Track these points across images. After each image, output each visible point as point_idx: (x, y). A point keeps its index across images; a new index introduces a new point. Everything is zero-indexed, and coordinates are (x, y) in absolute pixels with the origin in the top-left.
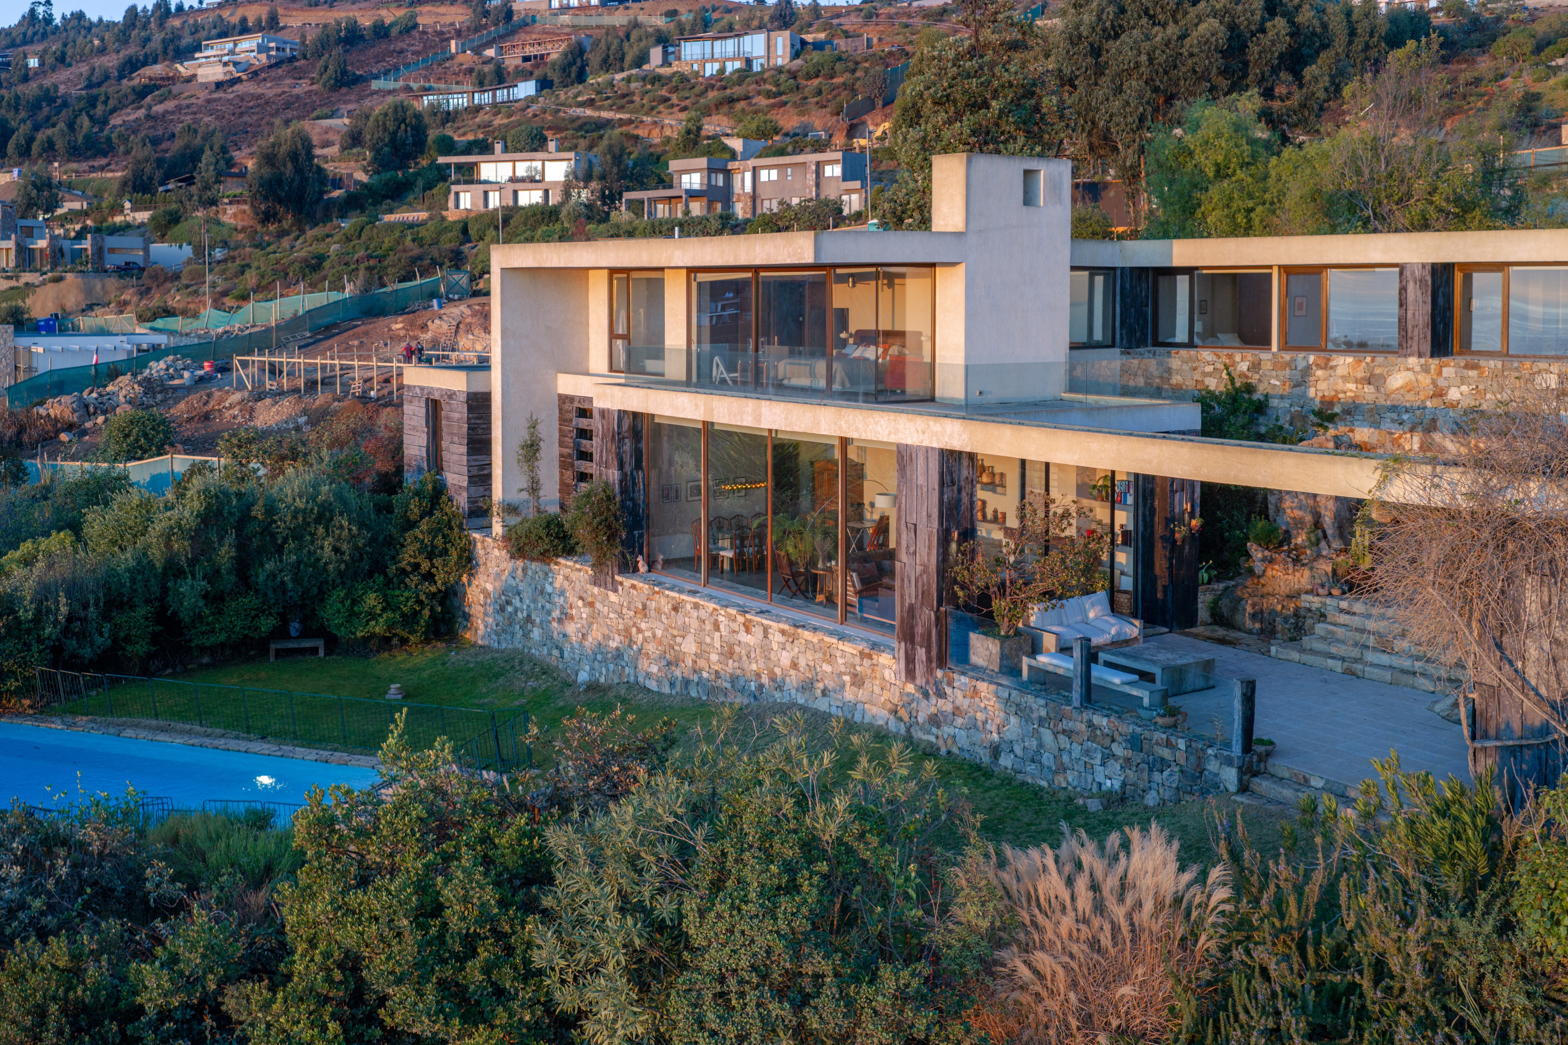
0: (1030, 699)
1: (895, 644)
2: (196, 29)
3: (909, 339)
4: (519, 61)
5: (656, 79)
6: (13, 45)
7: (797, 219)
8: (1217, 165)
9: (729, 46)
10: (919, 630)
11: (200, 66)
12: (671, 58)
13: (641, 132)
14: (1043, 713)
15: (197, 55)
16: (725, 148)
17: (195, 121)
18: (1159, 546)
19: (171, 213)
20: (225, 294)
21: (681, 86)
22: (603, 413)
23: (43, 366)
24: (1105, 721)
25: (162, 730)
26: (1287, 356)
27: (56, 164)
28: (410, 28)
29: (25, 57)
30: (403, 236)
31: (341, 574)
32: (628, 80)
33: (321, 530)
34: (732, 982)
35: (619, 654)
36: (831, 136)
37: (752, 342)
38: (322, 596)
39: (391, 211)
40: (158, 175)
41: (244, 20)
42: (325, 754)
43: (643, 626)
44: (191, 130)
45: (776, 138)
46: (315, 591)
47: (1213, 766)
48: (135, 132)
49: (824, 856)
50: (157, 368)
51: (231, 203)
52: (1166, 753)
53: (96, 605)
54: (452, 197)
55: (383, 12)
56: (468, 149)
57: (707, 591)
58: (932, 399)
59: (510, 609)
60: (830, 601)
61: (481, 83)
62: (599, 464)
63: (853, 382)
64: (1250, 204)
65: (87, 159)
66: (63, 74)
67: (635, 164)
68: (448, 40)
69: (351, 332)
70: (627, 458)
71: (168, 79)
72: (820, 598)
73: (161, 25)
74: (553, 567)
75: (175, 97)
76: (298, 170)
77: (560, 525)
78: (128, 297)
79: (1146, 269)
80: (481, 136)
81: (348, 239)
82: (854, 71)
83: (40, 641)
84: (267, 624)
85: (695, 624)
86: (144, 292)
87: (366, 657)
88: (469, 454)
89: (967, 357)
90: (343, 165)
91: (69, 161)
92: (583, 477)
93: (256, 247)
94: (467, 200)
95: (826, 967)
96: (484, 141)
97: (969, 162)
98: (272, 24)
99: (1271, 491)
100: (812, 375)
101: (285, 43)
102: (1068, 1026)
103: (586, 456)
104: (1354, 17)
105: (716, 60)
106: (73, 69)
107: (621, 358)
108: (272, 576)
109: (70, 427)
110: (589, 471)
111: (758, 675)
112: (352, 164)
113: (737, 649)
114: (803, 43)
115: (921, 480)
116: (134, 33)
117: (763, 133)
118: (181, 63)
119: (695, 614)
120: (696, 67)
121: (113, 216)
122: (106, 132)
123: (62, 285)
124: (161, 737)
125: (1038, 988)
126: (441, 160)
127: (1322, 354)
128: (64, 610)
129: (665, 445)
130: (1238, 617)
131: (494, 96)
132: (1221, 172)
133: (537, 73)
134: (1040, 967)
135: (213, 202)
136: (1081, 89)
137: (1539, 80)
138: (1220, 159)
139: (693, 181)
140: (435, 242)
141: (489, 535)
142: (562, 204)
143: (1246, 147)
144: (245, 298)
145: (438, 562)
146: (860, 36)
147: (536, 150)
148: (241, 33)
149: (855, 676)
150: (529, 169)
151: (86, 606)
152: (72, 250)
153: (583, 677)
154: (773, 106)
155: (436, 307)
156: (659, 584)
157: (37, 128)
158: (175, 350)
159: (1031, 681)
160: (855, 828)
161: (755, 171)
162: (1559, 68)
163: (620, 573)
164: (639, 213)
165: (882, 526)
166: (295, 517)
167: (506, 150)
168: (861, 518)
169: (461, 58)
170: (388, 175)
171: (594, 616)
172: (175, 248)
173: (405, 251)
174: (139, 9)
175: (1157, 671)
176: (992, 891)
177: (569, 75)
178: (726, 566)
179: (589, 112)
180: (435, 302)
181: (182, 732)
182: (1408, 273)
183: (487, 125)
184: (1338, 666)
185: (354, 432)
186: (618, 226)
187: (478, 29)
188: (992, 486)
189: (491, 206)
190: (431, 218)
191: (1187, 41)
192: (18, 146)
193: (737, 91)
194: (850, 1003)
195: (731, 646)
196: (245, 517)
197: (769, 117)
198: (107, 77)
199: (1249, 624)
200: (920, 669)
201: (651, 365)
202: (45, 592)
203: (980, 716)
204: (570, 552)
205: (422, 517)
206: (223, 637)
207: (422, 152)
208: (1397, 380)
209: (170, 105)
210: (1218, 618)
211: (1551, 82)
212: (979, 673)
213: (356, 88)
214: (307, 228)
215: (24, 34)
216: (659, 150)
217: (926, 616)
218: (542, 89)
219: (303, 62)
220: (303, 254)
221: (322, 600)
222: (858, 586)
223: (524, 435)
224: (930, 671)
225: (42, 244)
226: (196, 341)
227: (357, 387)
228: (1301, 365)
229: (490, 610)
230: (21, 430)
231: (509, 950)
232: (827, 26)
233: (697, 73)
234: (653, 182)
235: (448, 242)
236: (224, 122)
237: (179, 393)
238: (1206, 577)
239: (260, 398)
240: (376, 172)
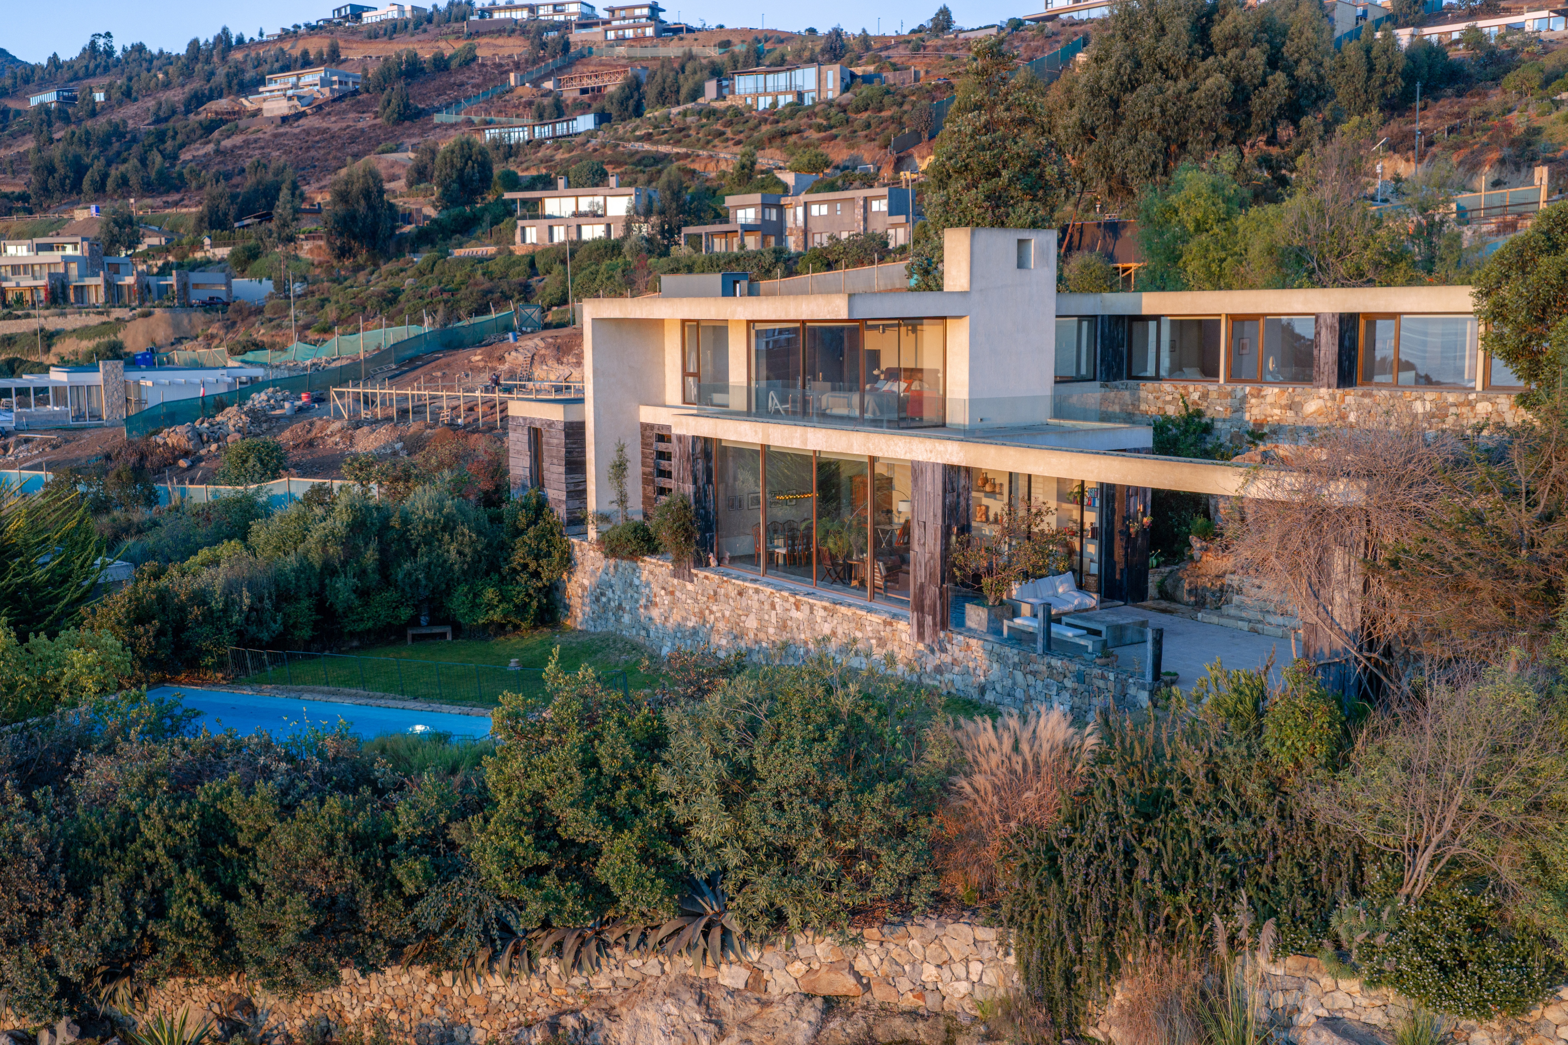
0: (1007, 650)
1: (910, 614)
2: (259, 62)
3: (926, 376)
4: (577, 94)
5: (712, 113)
6: (76, 78)
7: (845, 252)
8: (1197, 221)
9: (780, 80)
10: (927, 602)
11: (265, 100)
12: (725, 91)
13: (698, 166)
14: (1016, 659)
15: (261, 89)
16: (779, 183)
17: (263, 156)
18: (1117, 538)
19: (249, 249)
20: (307, 327)
21: (735, 120)
22: (680, 438)
23: (154, 399)
24: (1059, 663)
25: (334, 694)
26: (1229, 388)
27: (132, 201)
28: (469, 60)
29: (91, 92)
30: (473, 271)
31: (464, 572)
32: (684, 114)
33: (447, 537)
34: (784, 795)
35: (695, 632)
36: (879, 169)
37: (800, 379)
38: (449, 591)
39: (460, 246)
40: (232, 212)
41: (305, 53)
42: (466, 709)
43: (715, 608)
44: (259, 166)
45: (827, 171)
46: (444, 586)
47: (1132, 691)
48: (205, 167)
49: (842, 721)
50: (259, 399)
51: (307, 239)
52: (1101, 683)
53: (270, 597)
54: (518, 232)
55: (442, 44)
56: (532, 184)
57: (765, 579)
58: (944, 425)
59: (604, 599)
60: (863, 583)
61: (541, 117)
62: (677, 480)
63: (881, 411)
64: (1223, 255)
65: (160, 194)
66: (130, 110)
67: (693, 199)
68: (507, 72)
69: (433, 364)
70: (700, 475)
71: (234, 113)
72: (855, 583)
73: (224, 59)
74: (640, 564)
75: (242, 132)
76: (371, 207)
77: (646, 530)
78: (215, 331)
79: (1122, 317)
80: (544, 171)
81: (422, 274)
82: (901, 104)
83: (229, 626)
84: (405, 613)
85: (756, 605)
86: (230, 326)
87: (487, 640)
88: (567, 473)
89: (971, 392)
90: (412, 200)
91: (143, 196)
92: (662, 491)
93: (334, 281)
94: (533, 234)
95: (842, 784)
96: (548, 176)
97: (973, 234)
98: (333, 57)
99: (1212, 496)
100: (849, 406)
101: (347, 76)
102: (994, 821)
103: (668, 474)
104: (1374, 54)
105: (769, 94)
106: (139, 104)
107: (693, 391)
108: (409, 574)
109: (186, 454)
110: (667, 486)
111: (806, 643)
112: (421, 199)
113: (789, 623)
114: (853, 76)
115: (929, 488)
116: (199, 66)
117: (814, 167)
118: (246, 97)
119: (756, 597)
120: (749, 101)
121: (194, 252)
122: (177, 168)
123: (151, 319)
124: (333, 699)
125: (975, 796)
126: (507, 196)
127: (1256, 386)
128: (247, 601)
129: (731, 464)
130: (1178, 593)
131: (554, 129)
132: (1200, 227)
133: (595, 106)
134: (977, 785)
135: (291, 239)
136: (1101, 139)
137: (1543, 114)
138: (1199, 216)
139: (747, 215)
140: (504, 276)
141: (586, 539)
142: (625, 238)
143: (1222, 205)
144: (327, 330)
145: (543, 562)
146: (908, 68)
147: (597, 185)
148: (303, 67)
149: (880, 639)
150: (592, 204)
151: (261, 600)
152: (159, 286)
153: (666, 651)
154: (824, 139)
155: (511, 340)
156: (727, 575)
157: (109, 164)
158: (273, 383)
159: (1009, 638)
160: (863, 703)
161: (806, 206)
162: (1562, 101)
163: (695, 567)
164: (697, 248)
165: (906, 529)
166: (425, 527)
167: (568, 185)
168: (890, 522)
169: (520, 91)
170: (454, 211)
171: (674, 603)
172: (255, 282)
173: (476, 284)
174: (202, 42)
175: (1103, 628)
176: (949, 742)
177: (626, 109)
178: (781, 561)
179: (647, 147)
180: (510, 335)
181: (349, 695)
182: (1321, 321)
183: (548, 160)
184: (1245, 626)
185: (456, 456)
186: (677, 260)
187: (536, 61)
188: (992, 494)
189: (556, 240)
190: (499, 252)
191: (1196, 94)
192: (93, 182)
193: (789, 124)
194: (857, 805)
195: (785, 622)
196: (385, 526)
197: (820, 150)
198: (174, 112)
199: (1186, 598)
200: (928, 632)
201: (717, 398)
202: (231, 588)
203: (971, 665)
204: (653, 551)
205: (528, 526)
206: (370, 624)
207: (488, 188)
208: (1312, 406)
209: (238, 140)
210: (1165, 594)
211: (1554, 116)
212: (971, 633)
213: (419, 122)
214: (381, 262)
215: (87, 67)
216: (715, 184)
217: (933, 591)
218: (600, 123)
219: (365, 95)
220: (379, 288)
221: (448, 595)
222: (884, 573)
223: (614, 457)
224: (935, 633)
225: (130, 280)
226: (286, 374)
227: (445, 415)
228: (1239, 394)
229: (587, 601)
230: (143, 457)
231: (642, 787)
232: (875, 59)
233: (751, 106)
234: (710, 215)
235: (517, 276)
236: (292, 156)
237: (283, 422)
238: (1155, 562)
239: (358, 425)
240: (446, 208)
